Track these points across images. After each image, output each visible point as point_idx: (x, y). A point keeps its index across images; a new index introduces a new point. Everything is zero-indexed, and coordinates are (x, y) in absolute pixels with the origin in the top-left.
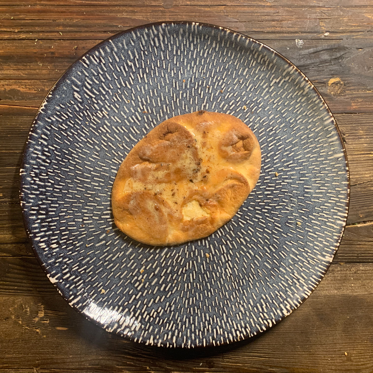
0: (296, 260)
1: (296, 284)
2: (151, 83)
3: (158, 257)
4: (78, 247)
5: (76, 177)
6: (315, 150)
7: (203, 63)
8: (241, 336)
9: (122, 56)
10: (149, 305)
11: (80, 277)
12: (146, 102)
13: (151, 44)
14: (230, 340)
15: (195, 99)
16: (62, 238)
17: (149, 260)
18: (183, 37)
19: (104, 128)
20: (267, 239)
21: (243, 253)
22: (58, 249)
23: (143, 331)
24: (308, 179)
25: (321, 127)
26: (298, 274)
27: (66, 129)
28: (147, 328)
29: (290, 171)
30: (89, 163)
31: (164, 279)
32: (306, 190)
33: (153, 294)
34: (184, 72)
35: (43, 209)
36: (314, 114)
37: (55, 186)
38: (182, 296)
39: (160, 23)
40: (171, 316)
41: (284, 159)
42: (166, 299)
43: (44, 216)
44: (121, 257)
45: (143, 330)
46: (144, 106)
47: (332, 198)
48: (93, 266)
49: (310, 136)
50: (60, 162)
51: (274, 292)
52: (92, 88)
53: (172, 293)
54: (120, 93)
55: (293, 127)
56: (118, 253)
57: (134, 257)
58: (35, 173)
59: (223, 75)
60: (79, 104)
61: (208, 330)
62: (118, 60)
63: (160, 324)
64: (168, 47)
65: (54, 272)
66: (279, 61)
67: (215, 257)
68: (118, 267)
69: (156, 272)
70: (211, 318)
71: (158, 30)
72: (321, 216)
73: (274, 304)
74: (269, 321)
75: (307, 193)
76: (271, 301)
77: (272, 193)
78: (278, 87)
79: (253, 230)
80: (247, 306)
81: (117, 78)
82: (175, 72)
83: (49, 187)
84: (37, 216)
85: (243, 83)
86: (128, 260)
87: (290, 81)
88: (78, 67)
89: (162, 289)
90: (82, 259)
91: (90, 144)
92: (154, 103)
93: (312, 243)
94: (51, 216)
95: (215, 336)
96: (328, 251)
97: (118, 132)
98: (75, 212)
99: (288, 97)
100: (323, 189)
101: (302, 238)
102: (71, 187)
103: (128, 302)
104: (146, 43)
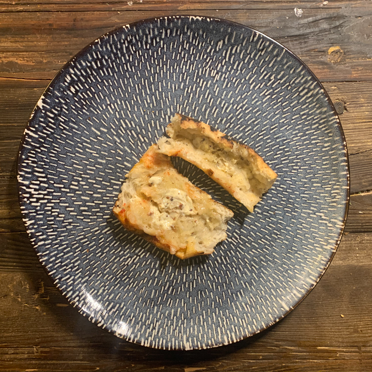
0: (170, 317)
1: (149, 328)
2: (264, 106)
3: (110, 190)
4: (82, 112)
5: (146, 79)
6: (278, 283)
7: (305, 143)
8: (75, 303)
9: (276, 67)
10: (61, 204)
11: (55, 127)
12: (246, 109)
13: (299, 88)
14: (66, 295)
15: (270, 152)
16: (83, 94)
17: (103, 182)
18: (320, 113)
19: (203, 84)
20: (177, 281)
21: (152, 265)
22: (71, 94)
23: (34, 211)
24: (250, 290)
25: (302, 278)
26: (159, 325)
27: (185, 49)
28: (39, 213)
29: (248, 270)
30: (165, 85)
31: (92, 206)
32: (238, 293)
33: (73, 203)
34: (289, 130)
35: (101, 63)
36: (310, 265)
37: (128, 64)
38: (84, 230)
39: (322, 87)
40: (61, 230)
41: (256, 259)
42: (75, 216)
43: (95, 67)
44: (93, 156)
45: (35, 209)
46: (241, 109)
47: (243, 320)
48: (71, 134)
49: (289, 271)
50: (152, 58)
51: (131, 312)
52: (234, 54)
53: (82, 219)
54: (242, 82)
55: (289, 253)
56: (95, 151)
57: (99, 168)
58: (131, 40)
59: (304, 166)
60: (213, 50)
62: (270, 65)
63: (48, 223)
64: (304, 105)
65: (49, 101)
66: (342, 210)
67: (136, 242)
68: (82, 158)
69: (95, 195)
70: (77, 267)
71: (315, 88)
72: (222, 319)
74: (103, 322)
75: (237, 295)
76: (121, 314)
77: (221, 264)
78: (318, 221)
79: (178, 264)
80: (106, 295)
81: (253, 73)
82: (285, 122)
83: (125, 59)
84: (92, 60)
86: (93, 164)
87: (329, 228)
88: (247, 33)
89: (82, 208)
90: (73, 121)
91: (183, 78)
92: (248, 117)
93: (193, 324)
94: (99, 74)
95: (63, 279)
96: (194, 341)
97: (206, 97)
98: (114, 93)
99: (313, 234)
100: (247, 309)
101: (194, 312)
102: (134, 79)
103: (54, 183)
104: (298, 83)
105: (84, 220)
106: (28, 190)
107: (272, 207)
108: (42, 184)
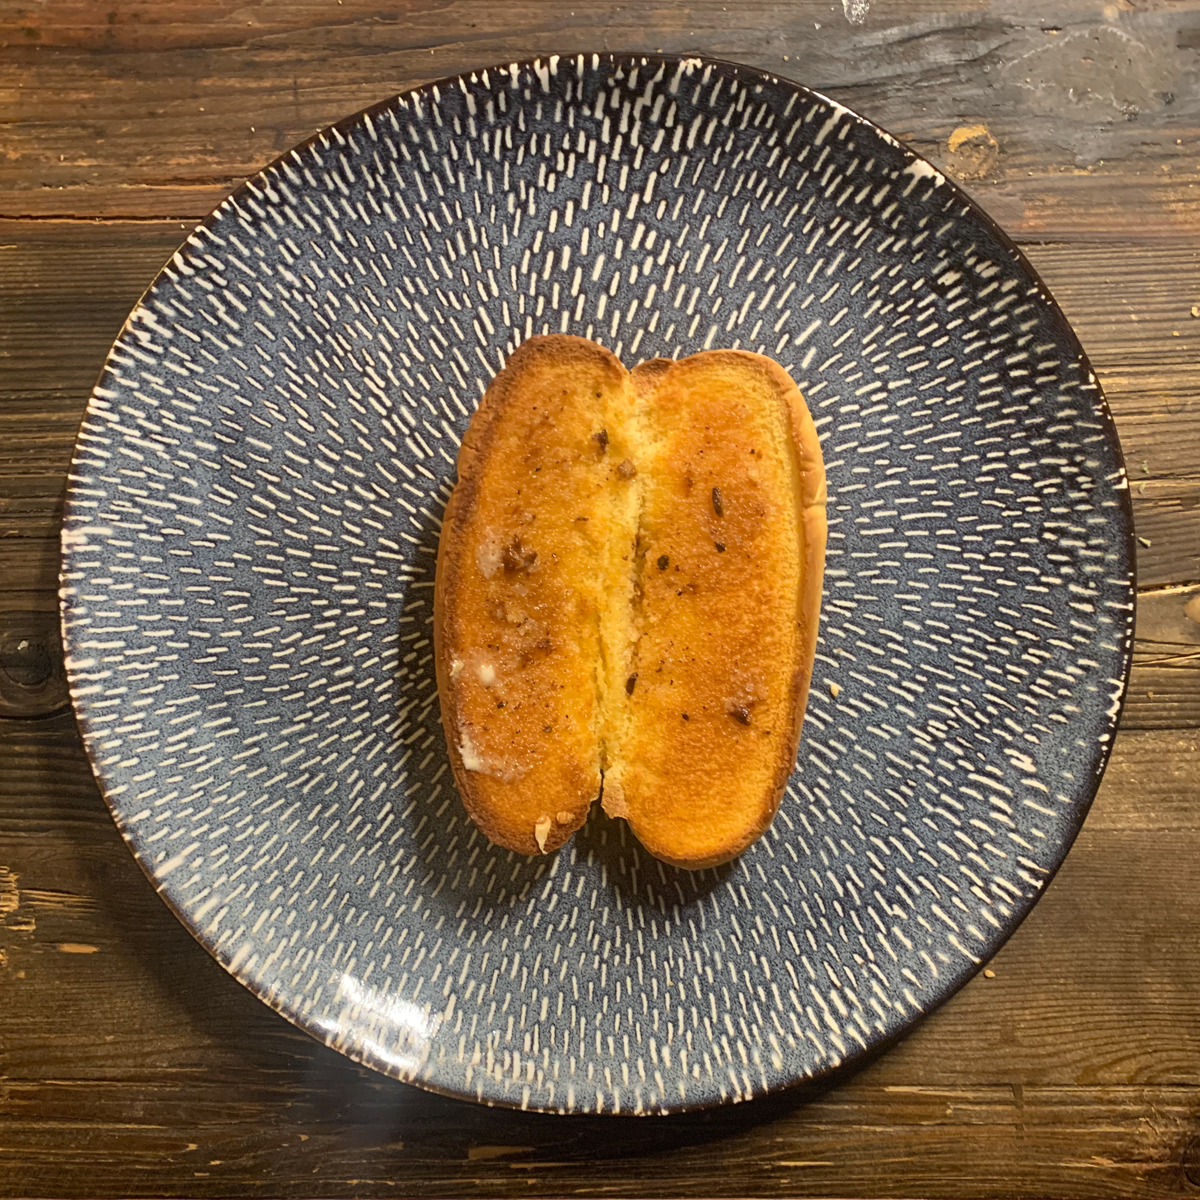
0: (176, 491)
1: (149, 418)
2: (814, 873)
4: (874, 298)
5: (950, 516)
6: (247, 852)
7: (681, 986)
8: (261, 189)
9: (927, 926)
10: (588, 186)
11: (839, 203)
12: (810, 815)
13: (853, 990)
14: (292, 163)
16: (932, 310)
17: (641, 332)
18: (767, 1045)
19: (909, 690)
20: (291, 527)
21: (352, 454)
22: (936, 271)
23: (579, 95)
24: (236, 757)
25: (255, 929)
26: (153, 453)
27: (1025, 650)
28: (571, 111)
29: (300, 761)
30: (921, 571)
31: (571, 285)
32: (228, 719)
33: (589, 226)
34: (728, 940)
35: (1021, 381)
36: (292, 960)
38: (496, 249)
39: (847, 1063)
40: (506, 174)
41: (331, 789)
42: (543, 224)
43: (1009, 361)
44: (730, 312)
45: (584, 100)
46: (812, 799)
47: (139, 726)
48: (809, 250)
49: (280, 889)
50: (1011, 543)
51: (207, 365)
52: (986, 801)
53: (531, 248)
54: (898, 814)
55: (339, 897)
56: (745, 321)
57: (689, 327)
58: (1077, 487)
59: (609, 974)
60: (1009, 738)
61: (373, 171)
62: (936, 909)
63: (534, 137)
64: (799, 997)
65: (925, 198)
66: (456, 1079)
67: (435, 412)
68: (729, 276)
69: (603, 299)
70: (378, 211)
71: (847, 1039)
72: (151, 657)
73: (193, 331)
74: (188, 271)
75: (221, 713)
76: (206, 334)
77: (329, 677)
79: (346, 537)
80: (275, 293)
81: (921, 853)
82: (753, 932)
83: (1023, 458)
84: (1033, 355)
85: (541, 973)
86: (705, 308)
88: (1047, 851)
89: (567, 251)
90: (849, 264)
91: (937, 631)
92: (786, 818)
93: (145, 563)
94: (987, 368)
95: (343, 160)
96: (88, 561)
97: (866, 695)
98: (919, 405)
99: (389, 979)
100: (175, 743)
101: (183, 570)
102: (954, 478)
103: (659, 173)
104: (870, 990)
105: (528, 253)
106: (650, 86)
107: (493, 860)
108: (661, 133)
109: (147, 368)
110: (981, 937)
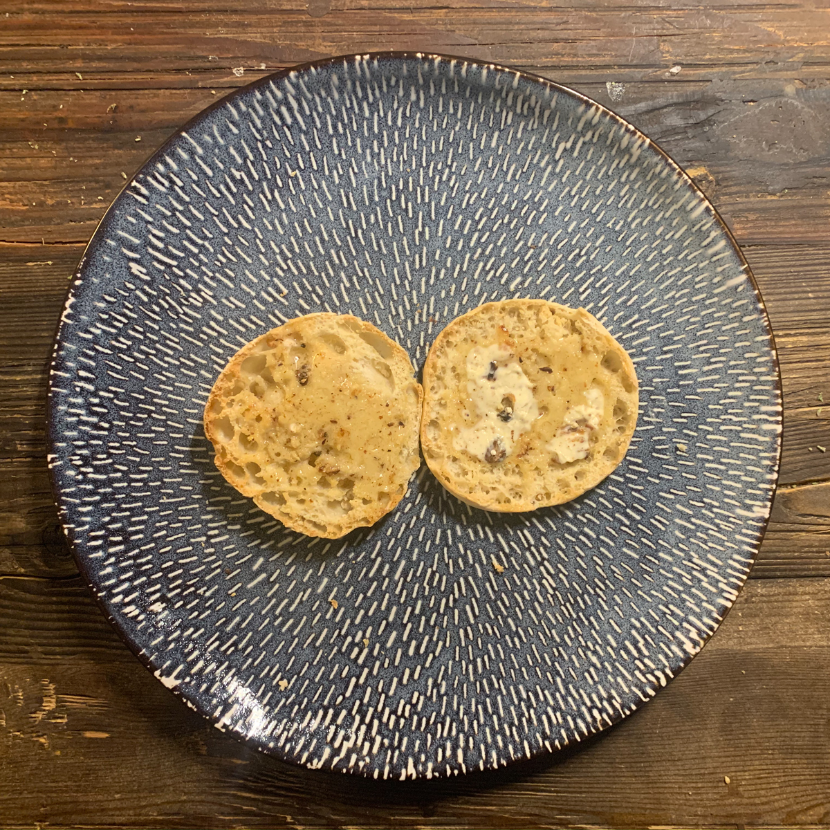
0: (690, 530)
1: (700, 581)
2: (294, 209)
3: (389, 584)
4: (210, 598)
5: (172, 446)
6: (683, 280)
7: (397, 141)
8: (603, 719)
9: (217, 161)
10: (391, 693)
11: (227, 663)
12: (292, 250)
13: (275, 123)
14: (581, 734)
15: (397, 223)
16: (171, 586)
17: (369, 594)
18: (341, 92)
19: (213, 329)
21: (571, 538)
22: (166, 613)
23: (389, 752)
24: (680, 346)
25: (685, 227)
26: (700, 558)
27: (129, 347)
28: (396, 744)
29: (637, 337)
30: (196, 411)
31: (411, 630)
32: (680, 372)
33: (394, 667)
34: (360, 168)
35: (115, 533)
36: (664, 202)
37: (132, 476)
38: (457, 659)
39: (285, 73)
40: (444, 707)
41: (619, 315)
42: (424, 671)
43: (122, 547)
44: (307, 600)
45: (387, 749)
46: (289, 262)
47: (741, 378)
48: (250, 634)
49: (664, 252)
50: (132, 422)
51: (656, 609)
52: (166, 245)
53: (434, 657)
54: (230, 243)
55: (625, 239)
56: (298, 593)
57: (336, 594)
58: (82, 457)
59: (447, 157)
60: (146, 287)
61: (529, 721)
62: (210, 173)
63: (422, 729)
64: (314, 122)
65: (168, 663)
66: (563, 101)
67: (512, 559)
68: (305, 624)
69: (391, 619)
70: (530, 694)
71: (283, 90)
72: (724, 422)
73: (662, 633)
74: (659, 674)
75: (684, 377)
76: (653, 630)
78: (573, 160)
80: (605, 650)
81: (216, 213)
82: (341, 172)
83: (119, 480)
84: (104, 551)
85: (494, 165)
86: (324, 605)
87: (595, 140)
88: (126, 207)
89: (411, 652)
90: (224, 622)
91: (189, 368)
92: (309, 251)
93: (718, 485)
94: (137, 544)
95: (548, 731)
96: (755, 494)
97: (243, 330)
98: (186, 523)
99: (599, 177)
100: (719, 363)
101: (694, 477)
102: (167, 471)
103: (344, 695)
104: (263, 122)
105: (437, 654)
106: (343, 754)
107: (516, 250)
108: (339, 721)
109: (695, 614)
110: (180, 151)
